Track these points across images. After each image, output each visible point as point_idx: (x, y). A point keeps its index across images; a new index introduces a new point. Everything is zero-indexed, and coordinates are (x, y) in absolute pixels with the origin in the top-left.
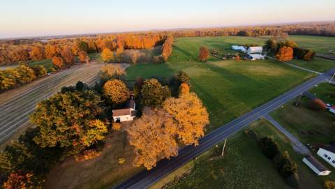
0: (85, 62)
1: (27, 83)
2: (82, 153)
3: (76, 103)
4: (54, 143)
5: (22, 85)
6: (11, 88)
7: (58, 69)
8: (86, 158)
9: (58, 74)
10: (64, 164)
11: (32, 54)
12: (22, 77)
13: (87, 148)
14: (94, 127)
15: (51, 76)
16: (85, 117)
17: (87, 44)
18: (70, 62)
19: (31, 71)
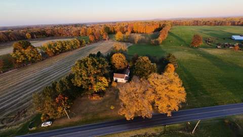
0: (105, 40)
1: (76, 49)
2: (92, 95)
3: (94, 64)
4: (80, 85)
5: (74, 49)
6: (69, 50)
7: (91, 42)
8: (94, 98)
9: (91, 45)
10: (83, 98)
11: (81, 32)
12: (74, 45)
13: (95, 93)
14: (101, 81)
15: (87, 46)
16: (98, 74)
17: (109, 28)
18: (98, 39)
19: (79, 42)
